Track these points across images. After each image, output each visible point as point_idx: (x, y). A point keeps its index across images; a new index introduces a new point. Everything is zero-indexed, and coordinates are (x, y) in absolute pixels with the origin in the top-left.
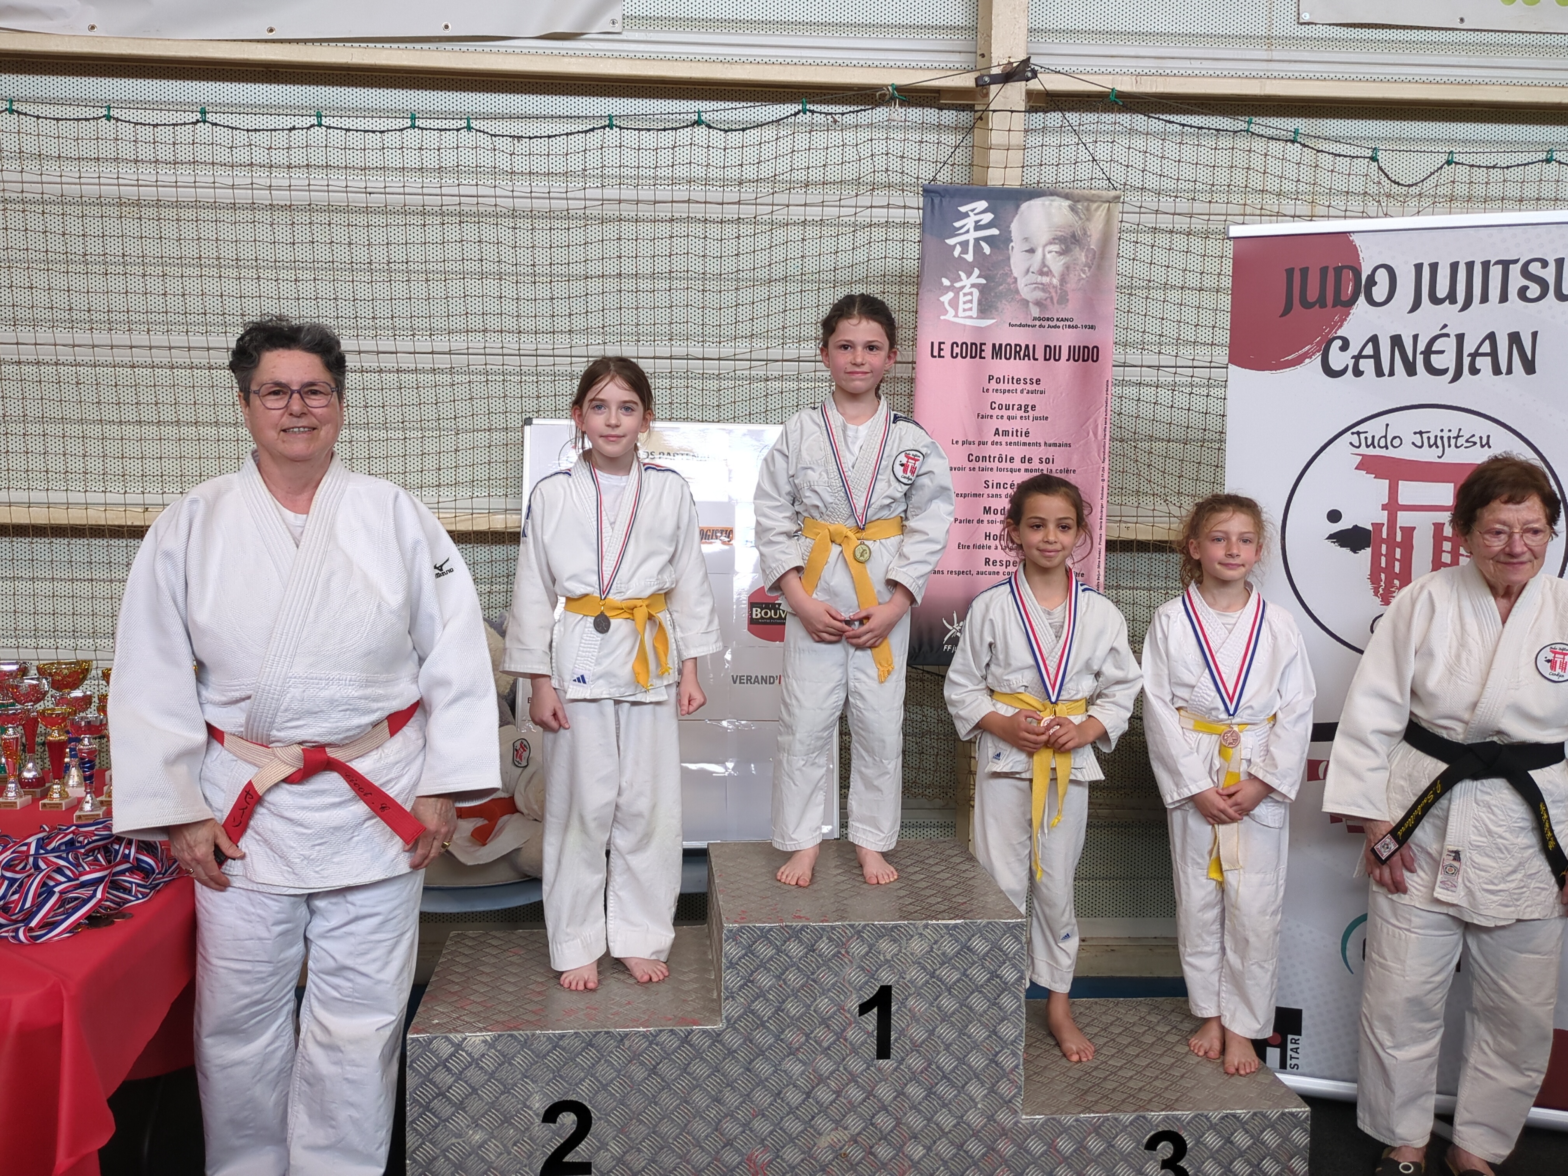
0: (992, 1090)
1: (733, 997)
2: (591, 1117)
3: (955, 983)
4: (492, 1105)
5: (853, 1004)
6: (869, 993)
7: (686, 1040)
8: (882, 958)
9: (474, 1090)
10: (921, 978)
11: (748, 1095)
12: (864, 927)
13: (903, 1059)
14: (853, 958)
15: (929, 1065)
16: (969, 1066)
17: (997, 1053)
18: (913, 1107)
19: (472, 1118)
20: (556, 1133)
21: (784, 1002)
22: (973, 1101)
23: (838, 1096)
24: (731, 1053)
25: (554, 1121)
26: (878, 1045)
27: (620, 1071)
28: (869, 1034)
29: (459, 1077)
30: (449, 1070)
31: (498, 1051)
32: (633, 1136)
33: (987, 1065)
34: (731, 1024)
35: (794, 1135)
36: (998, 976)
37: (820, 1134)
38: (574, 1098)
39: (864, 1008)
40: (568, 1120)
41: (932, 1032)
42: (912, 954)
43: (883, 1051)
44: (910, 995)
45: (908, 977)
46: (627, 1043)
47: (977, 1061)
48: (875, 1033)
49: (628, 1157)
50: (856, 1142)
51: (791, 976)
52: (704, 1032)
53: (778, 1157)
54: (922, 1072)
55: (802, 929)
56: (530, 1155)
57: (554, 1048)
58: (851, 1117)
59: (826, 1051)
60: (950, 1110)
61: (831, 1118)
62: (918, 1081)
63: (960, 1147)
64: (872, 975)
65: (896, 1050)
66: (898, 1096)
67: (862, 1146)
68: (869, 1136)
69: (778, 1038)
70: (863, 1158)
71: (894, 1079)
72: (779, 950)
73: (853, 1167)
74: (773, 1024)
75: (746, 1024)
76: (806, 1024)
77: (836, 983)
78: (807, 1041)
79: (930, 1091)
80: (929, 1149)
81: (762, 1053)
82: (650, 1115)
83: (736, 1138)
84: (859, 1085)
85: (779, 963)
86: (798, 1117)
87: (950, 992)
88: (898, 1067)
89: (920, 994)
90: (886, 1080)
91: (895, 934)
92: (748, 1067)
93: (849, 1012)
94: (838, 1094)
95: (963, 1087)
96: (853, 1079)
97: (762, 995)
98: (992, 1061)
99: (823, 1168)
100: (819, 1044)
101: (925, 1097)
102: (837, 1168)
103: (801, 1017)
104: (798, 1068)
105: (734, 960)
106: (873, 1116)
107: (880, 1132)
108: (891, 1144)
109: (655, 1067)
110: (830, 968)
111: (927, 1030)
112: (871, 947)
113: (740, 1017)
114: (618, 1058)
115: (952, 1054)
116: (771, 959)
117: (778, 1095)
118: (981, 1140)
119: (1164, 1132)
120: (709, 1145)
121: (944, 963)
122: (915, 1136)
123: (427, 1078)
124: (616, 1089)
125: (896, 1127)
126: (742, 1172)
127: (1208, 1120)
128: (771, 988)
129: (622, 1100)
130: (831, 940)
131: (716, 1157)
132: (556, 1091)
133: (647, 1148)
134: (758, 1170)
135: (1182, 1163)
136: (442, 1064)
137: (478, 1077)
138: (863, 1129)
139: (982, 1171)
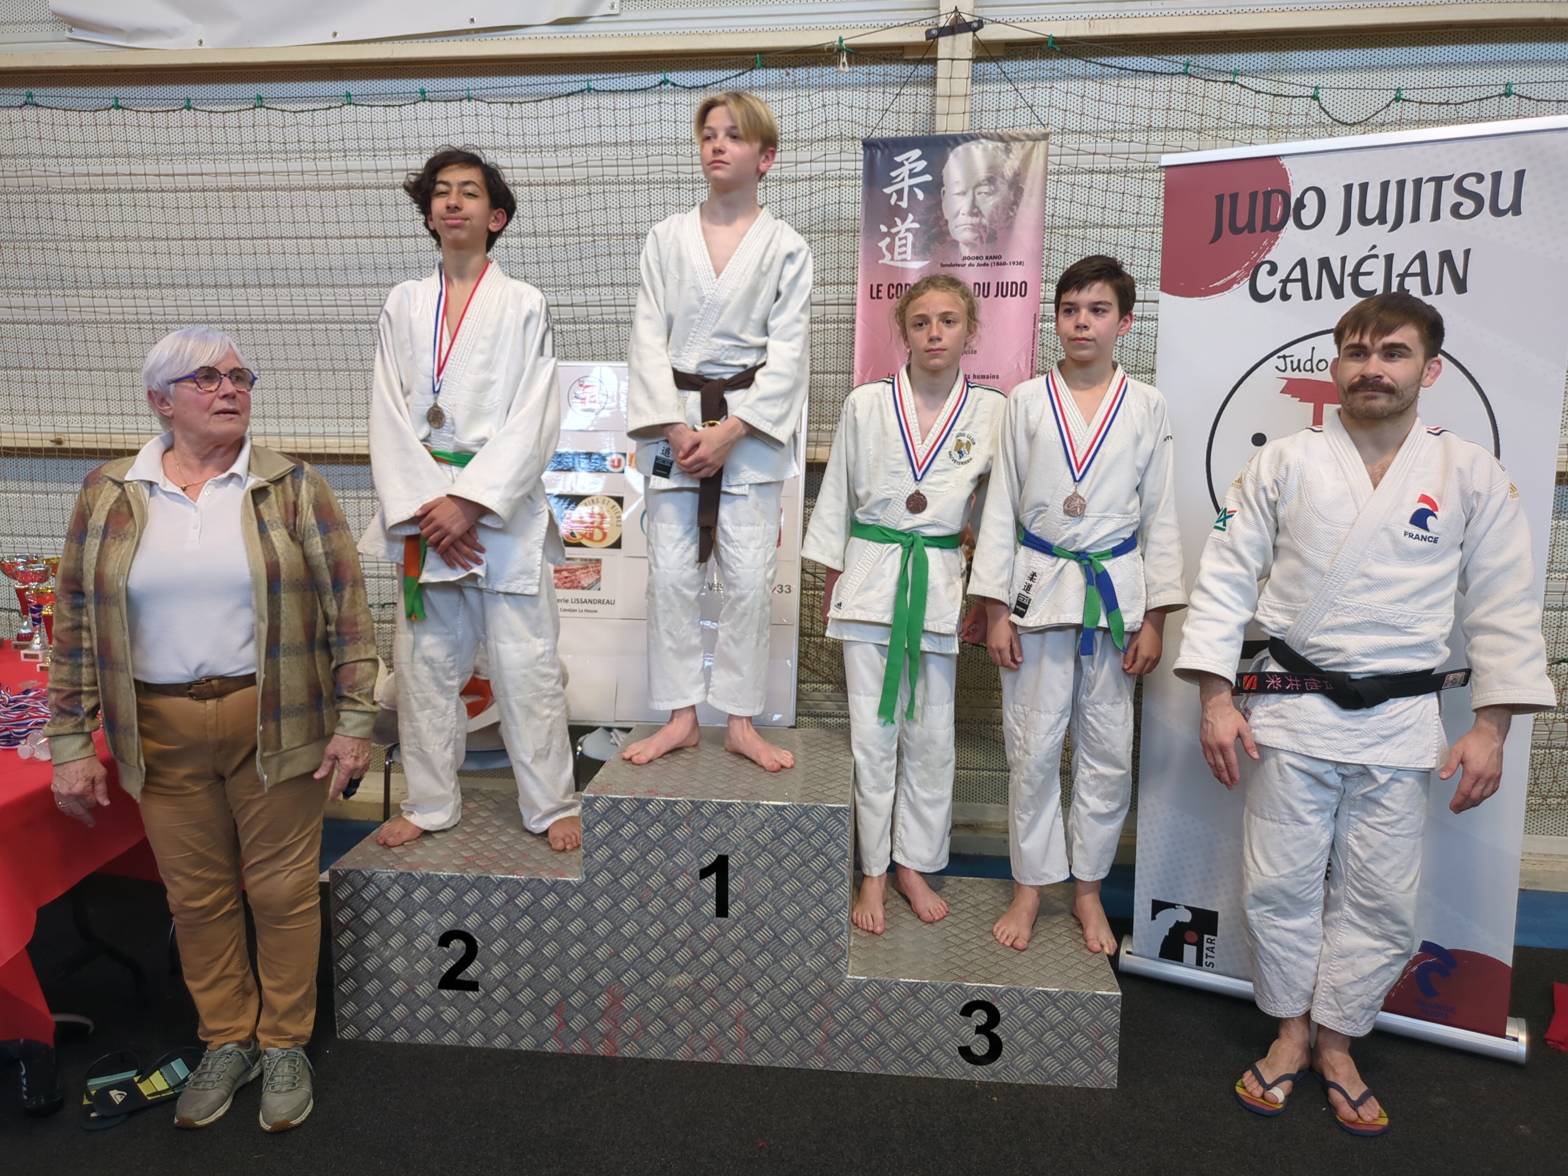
0: (820, 950)
1: (591, 857)
2: (477, 947)
3: (785, 857)
4: (398, 929)
5: (696, 869)
6: (708, 860)
7: (552, 888)
8: (719, 832)
9: (383, 916)
10: (756, 850)
12: (703, 803)
13: (739, 919)
14: (693, 829)
15: (763, 926)
16: (799, 930)
17: (823, 921)
18: (749, 960)
19: (383, 938)
20: (450, 956)
21: (634, 862)
22: (802, 959)
23: (682, 947)
24: (591, 902)
25: (448, 946)
26: (717, 905)
27: (499, 910)
28: (709, 896)
29: (371, 904)
30: (362, 898)
31: (401, 886)
32: (511, 963)
33: (814, 931)
34: (590, 877)
35: (646, 974)
37: (667, 976)
38: (462, 929)
39: (705, 873)
40: (459, 945)
41: (764, 898)
42: (745, 829)
43: (722, 910)
44: (744, 864)
46: (504, 888)
47: (806, 925)
48: (714, 895)
49: (507, 980)
50: (699, 985)
51: (640, 841)
52: (568, 883)
53: (632, 991)
54: (756, 931)
55: (649, 801)
56: (430, 971)
57: (445, 887)
58: (694, 964)
59: (670, 906)
60: (781, 966)
61: (677, 963)
62: (753, 939)
63: (791, 997)
64: (711, 846)
65: (733, 911)
66: (735, 950)
67: (704, 989)
68: (710, 982)
69: (630, 893)
70: (705, 999)
71: (732, 935)
72: (629, 819)
73: (696, 1006)
74: (625, 881)
75: (602, 879)
76: (653, 882)
77: (678, 851)
78: (655, 897)
79: (763, 948)
80: (763, 997)
81: (616, 904)
82: (524, 948)
83: (596, 973)
84: (701, 938)
85: (629, 830)
86: (648, 960)
87: (780, 865)
88: (735, 925)
89: (753, 864)
90: (725, 935)
91: (730, 811)
92: (605, 915)
93: (690, 875)
94: (683, 943)
95: (793, 946)
96: (696, 932)
97: (615, 856)
98: (818, 926)
99: (670, 1004)
100: (666, 901)
101: (760, 953)
102: (682, 1005)
103: (650, 876)
104: (648, 919)
105: (591, 825)
106: (714, 964)
107: (720, 978)
108: (728, 989)
109: (527, 909)
110: (674, 837)
111: (760, 896)
112: (709, 821)
113: (598, 873)
114: (497, 899)
115: (783, 918)
116: (622, 825)
117: (631, 940)
118: (809, 994)
119: (978, 1001)
120: (573, 977)
121: (774, 839)
122: (750, 985)
123: (346, 903)
124: (497, 924)
125: (732, 976)
126: (602, 1001)
127: (1020, 994)
128: (623, 851)
129: (501, 934)
130: (674, 813)
131: (580, 986)
132: (447, 922)
133: (523, 974)
134: (616, 1001)
135: (995, 1031)
136: (358, 892)
137: (384, 906)
138: (705, 975)
139: (810, 1019)
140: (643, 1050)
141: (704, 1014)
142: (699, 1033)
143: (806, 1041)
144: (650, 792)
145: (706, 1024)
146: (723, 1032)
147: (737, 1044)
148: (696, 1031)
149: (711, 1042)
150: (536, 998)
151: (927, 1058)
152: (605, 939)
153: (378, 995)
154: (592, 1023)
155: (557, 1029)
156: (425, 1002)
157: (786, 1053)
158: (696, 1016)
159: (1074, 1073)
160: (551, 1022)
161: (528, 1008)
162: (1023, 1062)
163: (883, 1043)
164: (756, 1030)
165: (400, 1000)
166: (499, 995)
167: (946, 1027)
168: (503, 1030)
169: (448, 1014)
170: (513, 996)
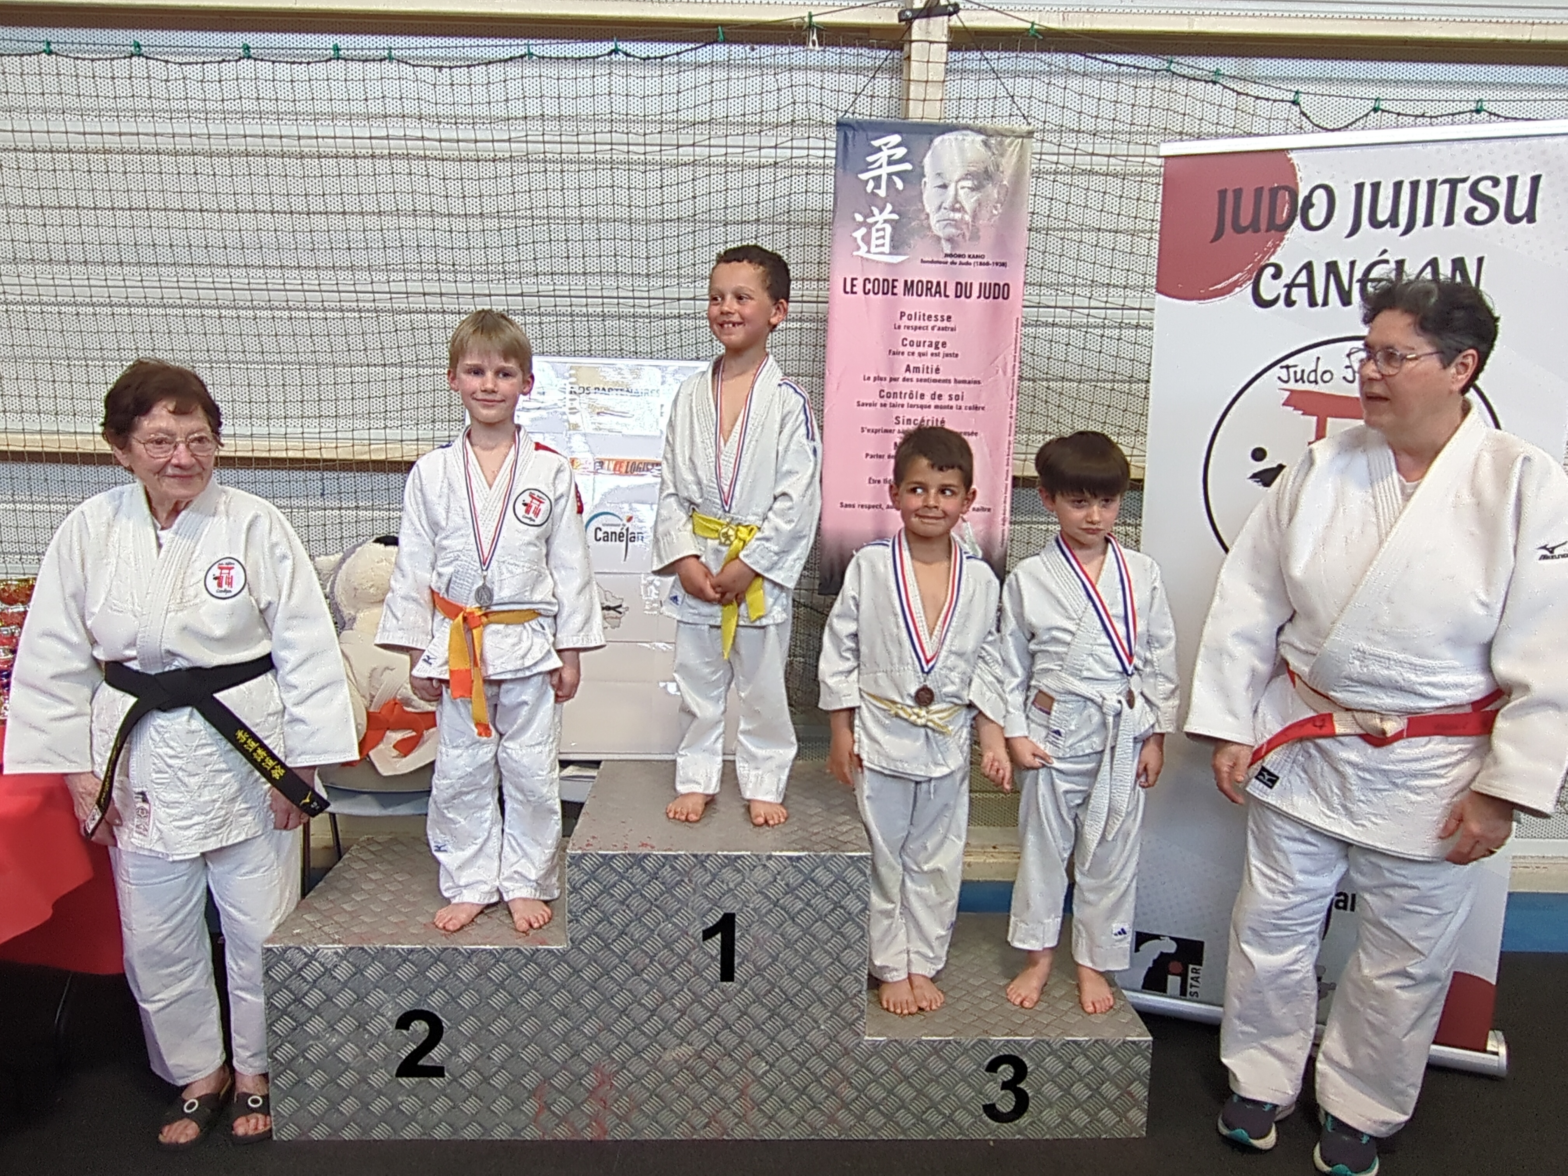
0: (835, 1012)
1: (578, 921)
2: (442, 1027)
3: (798, 913)
4: (347, 1012)
5: (697, 930)
6: (712, 920)
7: (532, 958)
8: (725, 887)
9: (329, 999)
10: (766, 906)
11: (594, 1011)
12: (708, 856)
13: (746, 982)
14: (696, 885)
15: (772, 989)
16: (813, 991)
17: (841, 979)
18: (757, 1026)
19: (328, 1023)
20: (410, 1039)
21: (628, 925)
22: (816, 1022)
23: (681, 1017)
24: (576, 972)
25: (408, 1029)
26: (722, 968)
27: (468, 985)
28: (713, 958)
29: (314, 985)
30: (303, 978)
31: (351, 963)
32: (483, 1045)
33: (831, 991)
34: (576, 943)
35: (640, 1048)
36: (842, 907)
37: (665, 1049)
38: (425, 1008)
39: (708, 934)
40: (420, 1027)
41: (775, 959)
42: (755, 884)
43: (727, 973)
44: (753, 922)
45: (751, 905)
46: (475, 960)
47: (821, 985)
48: (719, 957)
49: (478, 1063)
50: (700, 1057)
51: (635, 901)
52: (549, 951)
53: (625, 1068)
54: (766, 995)
55: (645, 856)
56: (386, 1058)
57: (403, 962)
58: (695, 1034)
59: (670, 973)
60: (793, 1031)
61: (676, 1035)
62: (762, 1003)
63: (802, 1064)
64: (716, 903)
65: (739, 973)
66: (741, 1016)
67: (707, 1061)
68: (713, 1053)
69: (623, 959)
70: (708, 1072)
71: (737, 1000)
72: (621, 877)
73: (697, 1079)
74: (617, 947)
75: (591, 946)
76: (649, 946)
77: (679, 909)
78: (651, 963)
79: (773, 1013)
80: (772, 1066)
81: (606, 972)
82: (500, 1025)
83: (583, 1049)
84: (703, 1005)
85: (622, 889)
86: (644, 1033)
87: (794, 920)
88: (742, 989)
89: (763, 922)
90: (730, 1001)
91: (738, 864)
92: (594, 986)
93: (693, 937)
94: (683, 1012)
95: (806, 1009)
96: (697, 999)
97: (606, 919)
99: (668, 1080)
100: (664, 966)
101: (769, 1018)
102: (681, 1080)
103: (645, 940)
104: (644, 987)
106: (718, 1034)
107: (725, 1049)
108: (734, 1060)
109: (502, 982)
110: (673, 896)
111: (771, 956)
112: (714, 876)
113: (584, 939)
114: (466, 973)
115: (795, 978)
116: (614, 885)
117: (623, 1012)
118: (823, 1058)
119: (1005, 1056)
120: (557, 1056)
121: (787, 893)
122: (758, 1053)
123: (283, 985)
124: (465, 1001)
125: (739, 1044)
126: (589, 1081)
127: (1049, 1045)
128: (614, 913)
129: (472, 1012)
130: (674, 868)
131: (564, 1066)
132: (407, 1002)
133: (497, 1056)
134: (605, 1080)
135: (1022, 1086)
136: (297, 972)
137: (332, 986)
138: (708, 1045)
139: (824, 1087)
140: (637, 1131)
141: (706, 1089)
142: (700, 1109)
143: (820, 1109)
144: (646, 846)
145: (708, 1099)
146: (727, 1106)
147: (742, 1119)
148: (697, 1106)
149: (712, 1119)
150: (512, 1082)
151: (950, 1118)
152: (594, 1012)
153: (323, 1087)
154: (578, 1106)
155: (537, 1114)
156: (380, 1093)
157: (797, 1124)
158: (696, 1090)
159: (1103, 1124)
160: (530, 1107)
161: (503, 1093)
162: (1051, 1116)
163: (903, 1106)
164: (765, 1101)
165: (350, 1092)
166: (469, 1080)
167: (970, 1085)
168: (473, 1119)
169: (409, 1104)
170: (486, 1080)
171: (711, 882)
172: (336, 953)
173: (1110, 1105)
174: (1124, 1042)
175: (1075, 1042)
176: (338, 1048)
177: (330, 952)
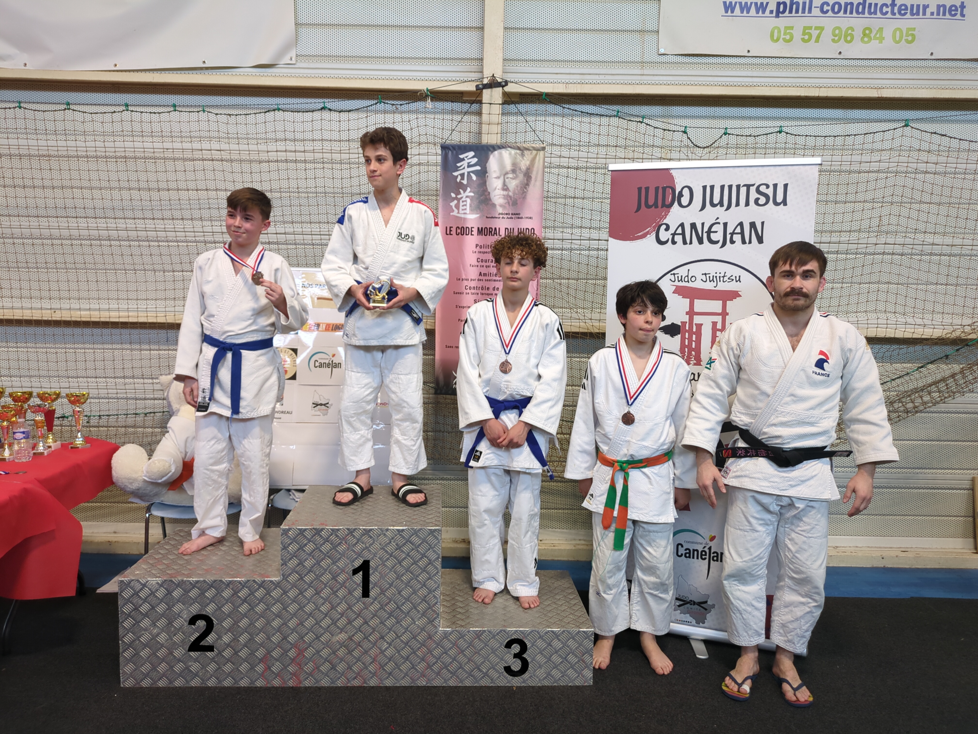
0: (424, 614)
1: (286, 565)
2: (213, 623)
3: (403, 560)
4: (163, 615)
5: (350, 569)
6: (358, 564)
7: (262, 585)
8: (364, 546)
9: (153, 608)
10: (386, 556)
12: (355, 530)
13: (376, 598)
14: (349, 545)
15: (390, 602)
16: (412, 603)
17: (426, 596)
18: (382, 623)
19: (152, 621)
20: (196, 631)
21: (313, 567)
22: (413, 620)
23: (341, 617)
24: (285, 592)
25: (194, 625)
26: (363, 590)
27: (227, 600)
28: (358, 585)
29: (145, 600)
30: (140, 597)
31: (165, 589)
32: (235, 633)
33: (420, 603)
34: (285, 577)
35: (319, 635)
37: (332, 635)
38: (204, 613)
39: (355, 572)
40: (201, 624)
41: (391, 585)
42: (380, 544)
43: (366, 593)
44: (379, 565)
45: (378, 556)
46: (231, 586)
47: (416, 600)
48: (361, 584)
49: (232, 644)
50: (351, 640)
51: (316, 554)
52: (271, 581)
53: (311, 646)
54: (386, 605)
55: (322, 530)
56: (183, 641)
57: (193, 588)
58: (349, 627)
59: (335, 593)
60: (401, 625)
61: (338, 627)
62: (384, 610)
63: (407, 644)
64: (359, 555)
65: (372, 593)
66: (373, 617)
67: (355, 642)
68: (358, 637)
69: (310, 586)
70: (355, 648)
71: (372, 608)
72: (309, 541)
73: (350, 652)
74: (307, 579)
75: (293, 578)
76: (324, 579)
77: (340, 558)
78: (325, 587)
79: (391, 615)
80: (390, 644)
81: (301, 593)
82: (244, 623)
83: (288, 636)
84: (353, 611)
85: (310, 547)
86: (321, 626)
87: (400, 564)
88: (373, 602)
89: (384, 565)
90: (367, 609)
91: (371, 534)
92: (294, 601)
93: (347, 573)
94: (342, 615)
95: (408, 613)
96: (350, 607)
97: (301, 563)
98: (423, 600)
99: (334, 652)
100: (332, 589)
101: (388, 618)
102: (341, 652)
103: (322, 575)
104: (321, 601)
105: (286, 545)
106: (361, 627)
107: (364, 635)
108: (369, 641)
109: (246, 599)
110: (337, 551)
111: (389, 584)
112: (358, 540)
113: (290, 574)
114: (227, 593)
115: (402, 596)
116: (306, 545)
117: (310, 615)
118: (417, 640)
119: (515, 639)
120: (274, 639)
121: (397, 549)
122: (382, 638)
123: (128, 601)
124: (226, 609)
125: (372, 633)
126: (292, 653)
127: (538, 633)
128: (306, 560)
129: (229, 616)
130: (337, 536)
131: (279, 645)
132: (195, 609)
133: (243, 639)
134: (301, 652)
135: (524, 656)
136: (136, 594)
137: (154, 601)
138: (356, 633)
139: (418, 656)
140: (317, 681)
141: (355, 657)
142: (351, 669)
143: (416, 669)
144: (323, 524)
145: (356, 663)
146: (366, 668)
147: (374, 674)
148: (350, 668)
149: (358, 674)
150: (250, 654)
151: (486, 674)
152: (295, 615)
153: (149, 657)
154: (285, 667)
155: (263, 672)
156: (179, 660)
157: (404, 677)
158: (349, 658)
159: (569, 678)
160: (260, 668)
161: (245, 660)
162: (541, 673)
163: (461, 667)
164: (386, 664)
165: (163, 660)
166: (227, 653)
167: (497, 656)
168: (229, 675)
169: (195, 667)
170: (236, 653)
171: (356, 543)
172: (158, 583)
173: (572, 667)
174: (579, 632)
175: (552, 632)
176: (158, 635)
177: (154, 583)
